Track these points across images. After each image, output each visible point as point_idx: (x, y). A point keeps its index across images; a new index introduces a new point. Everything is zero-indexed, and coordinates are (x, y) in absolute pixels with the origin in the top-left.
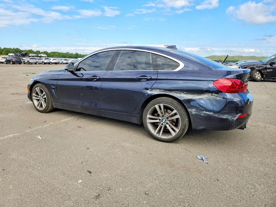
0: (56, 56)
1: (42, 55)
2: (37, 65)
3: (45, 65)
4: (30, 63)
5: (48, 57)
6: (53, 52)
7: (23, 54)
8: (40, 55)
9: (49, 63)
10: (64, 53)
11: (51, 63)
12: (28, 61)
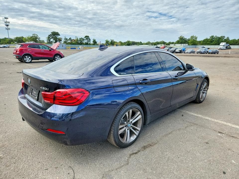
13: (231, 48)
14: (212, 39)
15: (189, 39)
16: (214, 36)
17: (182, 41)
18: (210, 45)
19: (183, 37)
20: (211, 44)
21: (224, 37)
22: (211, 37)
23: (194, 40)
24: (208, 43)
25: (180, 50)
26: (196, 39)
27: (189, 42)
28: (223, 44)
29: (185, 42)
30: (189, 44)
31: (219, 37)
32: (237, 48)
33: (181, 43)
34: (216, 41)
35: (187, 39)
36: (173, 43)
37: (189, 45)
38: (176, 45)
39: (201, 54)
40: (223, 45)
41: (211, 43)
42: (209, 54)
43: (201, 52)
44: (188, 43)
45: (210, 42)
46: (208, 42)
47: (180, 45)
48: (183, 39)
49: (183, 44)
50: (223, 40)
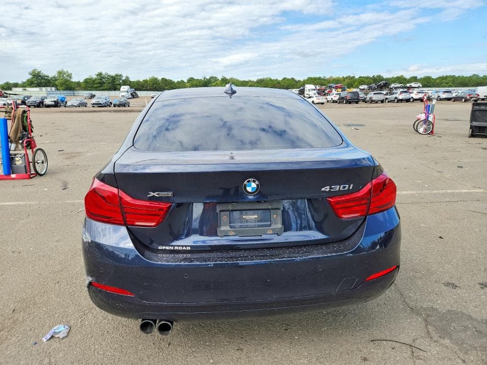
0: (447, 84)
1: (413, 85)
2: (386, 104)
3: (400, 104)
4: (372, 101)
5: (423, 87)
6: (443, 77)
7: (381, 84)
8: (408, 85)
9: (408, 101)
10: (467, 77)
11: (411, 100)
12: (370, 98)
13: (139, 95)
14: (101, 79)
15: (54, 77)
16: (104, 73)
17: (38, 80)
18: (100, 90)
19: (40, 72)
20: (101, 88)
21: (121, 75)
22: (98, 75)
23: (67, 81)
24: (95, 86)
25: (55, 102)
26: (70, 78)
27: (57, 83)
28: (125, 88)
29: (48, 84)
30: (58, 88)
31: (112, 77)
32: (146, 95)
33: (39, 85)
34: (109, 83)
35: (50, 77)
36: (16, 85)
37: (57, 90)
38: (27, 89)
39: (99, 107)
40: (126, 90)
41: (102, 86)
42: (115, 106)
43: (101, 104)
44: (55, 86)
45: (99, 85)
46: (96, 84)
47: (37, 89)
48: (40, 76)
49: (44, 89)
50: (121, 81)
